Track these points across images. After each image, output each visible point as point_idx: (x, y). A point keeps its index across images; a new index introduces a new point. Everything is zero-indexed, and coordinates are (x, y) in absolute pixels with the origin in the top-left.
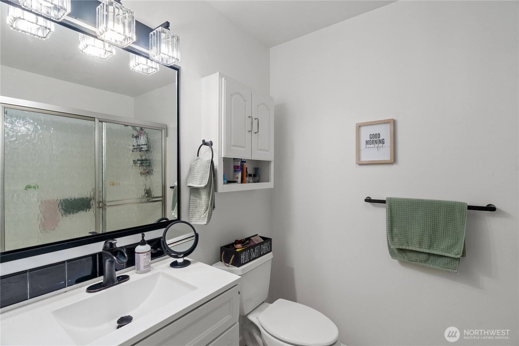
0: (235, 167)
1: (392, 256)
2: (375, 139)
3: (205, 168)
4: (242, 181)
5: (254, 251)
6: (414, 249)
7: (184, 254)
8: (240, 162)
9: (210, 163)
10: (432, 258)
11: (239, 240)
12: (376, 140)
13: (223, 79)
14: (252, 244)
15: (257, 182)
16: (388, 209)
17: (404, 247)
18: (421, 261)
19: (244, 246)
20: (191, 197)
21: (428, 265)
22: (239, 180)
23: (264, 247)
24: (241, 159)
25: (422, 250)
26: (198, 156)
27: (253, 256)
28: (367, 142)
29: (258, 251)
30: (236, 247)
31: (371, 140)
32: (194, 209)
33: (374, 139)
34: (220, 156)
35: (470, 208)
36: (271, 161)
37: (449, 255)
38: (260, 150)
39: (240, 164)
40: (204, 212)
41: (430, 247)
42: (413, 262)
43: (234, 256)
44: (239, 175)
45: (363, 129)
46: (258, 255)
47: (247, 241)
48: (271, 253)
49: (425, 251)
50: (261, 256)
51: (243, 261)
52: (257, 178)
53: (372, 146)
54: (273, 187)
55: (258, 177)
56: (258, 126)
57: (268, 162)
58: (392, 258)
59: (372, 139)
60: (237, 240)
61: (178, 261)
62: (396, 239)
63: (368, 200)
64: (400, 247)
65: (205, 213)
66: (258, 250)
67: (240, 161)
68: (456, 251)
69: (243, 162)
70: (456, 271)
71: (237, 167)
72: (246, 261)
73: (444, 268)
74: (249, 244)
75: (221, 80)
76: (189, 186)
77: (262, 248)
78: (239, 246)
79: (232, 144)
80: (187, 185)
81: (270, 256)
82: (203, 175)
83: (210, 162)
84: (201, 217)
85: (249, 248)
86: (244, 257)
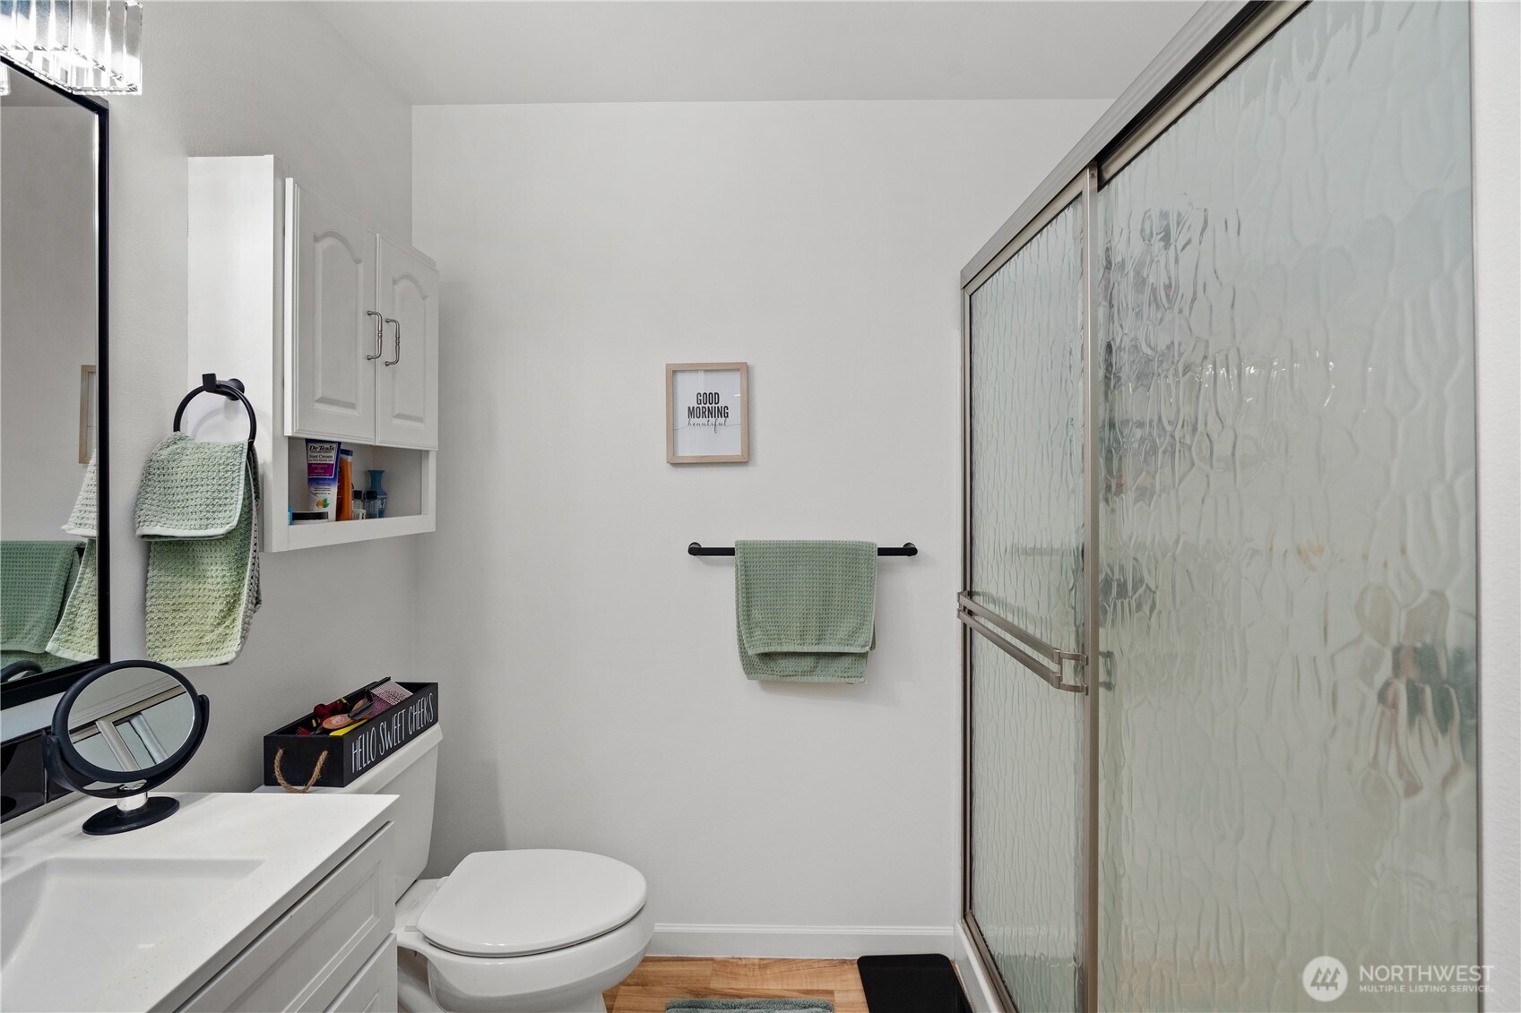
0: (316, 468)
1: (747, 673)
2: (708, 404)
3: (227, 471)
4: (341, 514)
5: (389, 728)
6: (791, 649)
7: (148, 776)
8: (333, 454)
9: (245, 455)
10: (822, 663)
11: (326, 704)
12: (709, 407)
13: (289, 182)
14: (378, 708)
15: (380, 517)
16: (741, 566)
17: (773, 649)
18: (804, 673)
19: (358, 718)
20: (150, 575)
21: (816, 679)
22: (331, 510)
23: (418, 711)
24: (339, 443)
25: (806, 649)
26: (177, 427)
27: (388, 742)
28: (691, 412)
29: (401, 727)
30: (326, 725)
31: (700, 406)
32: (167, 615)
33: (706, 406)
34: (279, 433)
35: (883, 552)
36: (428, 451)
37: (852, 650)
38: (400, 416)
39: (334, 458)
40: (218, 621)
41: (819, 640)
42: (788, 679)
43: (324, 754)
44: (331, 494)
45: (682, 379)
46: (401, 739)
47: (361, 702)
48: (436, 727)
49: (810, 651)
50: (409, 738)
51: (356, 764)
52: (378, 504)
53: (703, 420)
54: (434, 530)
55: (382, 499)
56: (398, 343)
57: (419, 455)
58: (748, 678)
59: (703, 405)
60: (322, 705)
61: (120, 808)
62: (758, 633)
63: (696, 550)
64: (767, 650)
65: (219, 624)
66: (401, 722)
67: (335, 450)
68: (861, 640)
69: (343, 450)
70: (862, 679)
71: (322, 468)
72: (366, 762)
73: (843, 679)
74: (369, 711)
75: (279, 182)
76: (143, 536)
77: (412, 714)
78: (336, 720)
79: (319, 395)
80: (139, 532)
81: (432, 736)
82: (216, 494)
83: (246, 451)
84: (204, 641)
85: (373, 721)
86: (361, 752)
